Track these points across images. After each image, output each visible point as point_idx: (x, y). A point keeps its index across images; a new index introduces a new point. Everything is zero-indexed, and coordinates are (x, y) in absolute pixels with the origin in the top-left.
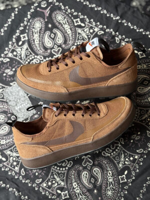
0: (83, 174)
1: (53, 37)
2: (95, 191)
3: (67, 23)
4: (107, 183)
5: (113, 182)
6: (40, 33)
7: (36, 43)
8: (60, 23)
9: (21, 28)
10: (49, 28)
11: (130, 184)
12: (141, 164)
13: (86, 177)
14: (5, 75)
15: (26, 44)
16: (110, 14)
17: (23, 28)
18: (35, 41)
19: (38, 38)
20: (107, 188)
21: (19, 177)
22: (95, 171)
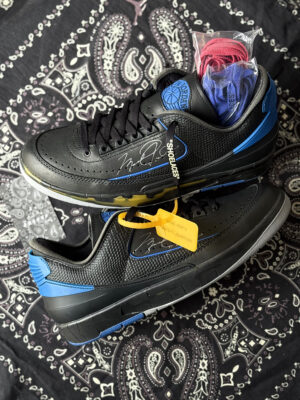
0: (151, 355)
1: (143, 63)
2: (169, 394)
3: (178, 39)
4: (194, 383)
5: (206, 383)
6: (117, 48)
7: (106, 67)
8: (162, 35)
9: (81, 31)
10: (138, 40)
11: (240, 394)
12: (270, 357)
13: (156, 363)
14: (30, 121)
15: (86, 65)
16: (270, 40)
17: (84, 31)
18: (105, 64)
19: (112, 57)
20: (192, 392)
21: (23, 335)
22: (175, 354)
